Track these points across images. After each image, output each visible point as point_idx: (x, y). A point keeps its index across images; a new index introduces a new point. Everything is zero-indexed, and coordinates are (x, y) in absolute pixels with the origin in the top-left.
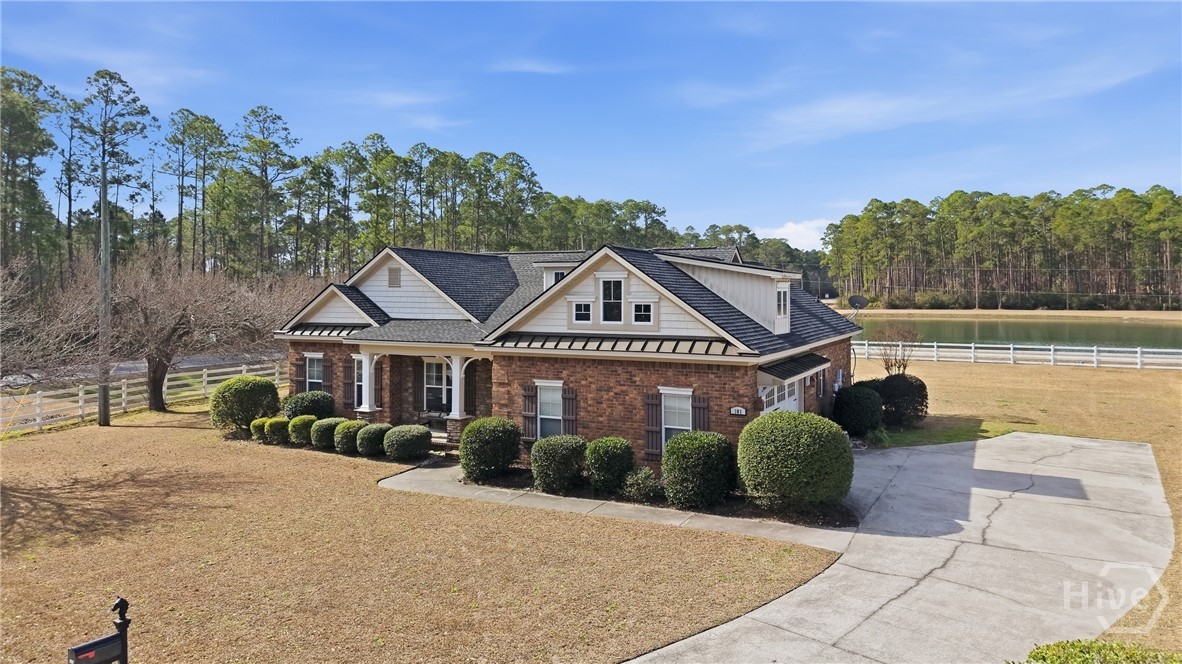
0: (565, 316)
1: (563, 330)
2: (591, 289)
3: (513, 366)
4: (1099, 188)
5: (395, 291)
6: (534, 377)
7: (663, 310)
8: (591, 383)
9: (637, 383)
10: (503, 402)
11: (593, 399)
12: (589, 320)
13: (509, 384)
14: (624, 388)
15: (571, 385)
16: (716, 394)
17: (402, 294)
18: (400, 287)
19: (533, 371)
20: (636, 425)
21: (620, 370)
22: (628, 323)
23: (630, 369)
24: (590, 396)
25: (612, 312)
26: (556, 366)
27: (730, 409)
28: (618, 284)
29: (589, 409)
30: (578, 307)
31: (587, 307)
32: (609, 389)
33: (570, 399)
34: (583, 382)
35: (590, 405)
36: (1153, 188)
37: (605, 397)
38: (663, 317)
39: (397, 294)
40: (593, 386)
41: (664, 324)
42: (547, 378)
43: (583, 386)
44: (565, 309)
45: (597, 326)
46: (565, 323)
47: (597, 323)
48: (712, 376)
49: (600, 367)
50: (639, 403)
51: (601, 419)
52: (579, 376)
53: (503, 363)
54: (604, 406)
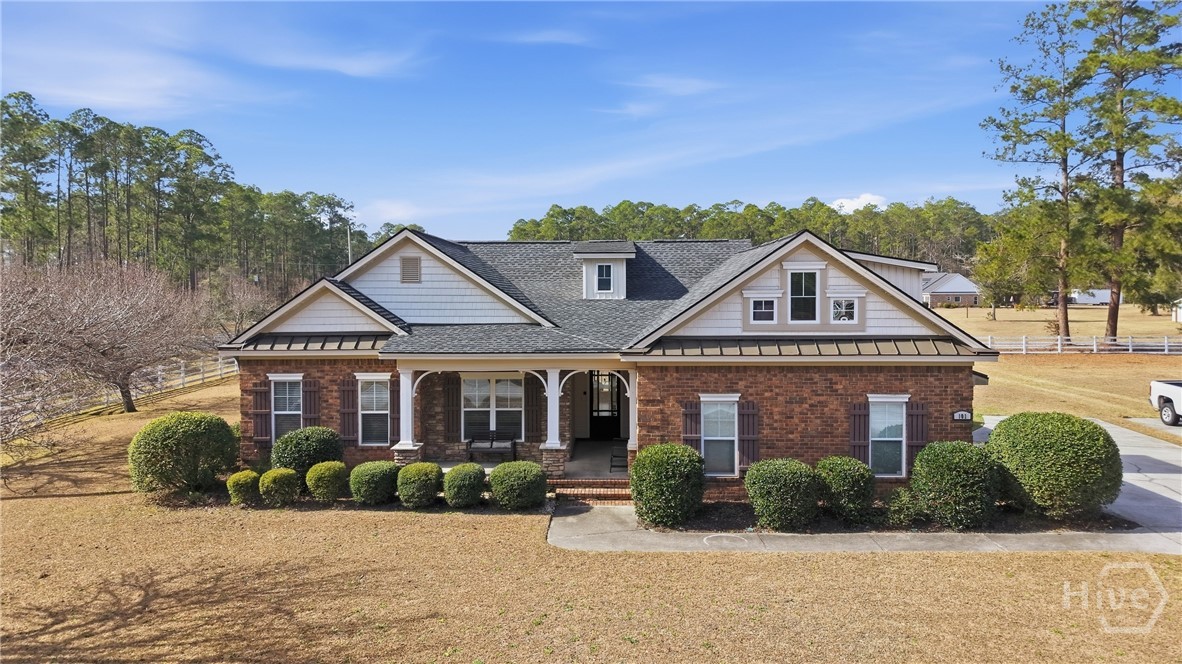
0: (739, 315)
1: (738, 332)
2: (776, 282)
3: (668, 379)
4: (732, 203)
5: (412, 288)
6: (698, 391)
7: (870, 306)
8: (777, 394)
9: (839, 392)
10: (655, 424)
11: (780, 413)
12: (772, 319)
13: (661, 402)
14: (822, 398)
15: (750, 398)
16: (937, 399)
17: (424, 292)
18: (420, 282)
19: (697, 383)
20: (837, 440)
21: (816, 377)
22: (825, 321)
23: (829, 376)
24: (777, 410)
25: (804, 308)
26: (729, 376)
27: (953, 414)
28: (811, 277)
29: (775, 425)
30: (757, 304)
31: (770, 304)
32: (802, 401)
33: (748, 416)
34: (767, 394)
35: (776, 421)
36: (770, 205)
37: (797, 409)
38: (870, 315)
39: (416, 292)
40: (780, 398)
41: (870, 323)
42: (717, 392)
43: (766, 398)
44: (739, 307)
45: (782, 326)
46: (739, 323)
47: (783, 322)
48: (932, 379)
49: (790, 375)
50: (841, 414)
51: (791, 436)
52: (762, 387)
53: (653, 375)
54: (796, 420)
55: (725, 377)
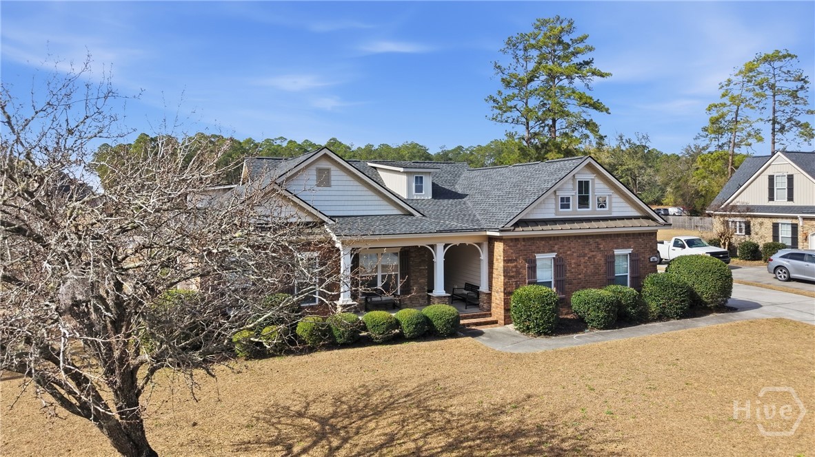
0: (553, 206)
1: (552, 216)
2: (571, 186)
3: (519, 246)
5: (323, 191)
6: (534, 252)
7: (614, 200)
8: (573, 252)
9: (602, 249)
10: (513, 274)
11: (575, 263)
12: (569, 208)
13: (516, 260)
14: (594, 253)
15: (560, 255)
16: (642, 250)
17: (334, 193)
18: (330, 186)
19: (534, 248)
20: (601, 277)
21: (591, 241)
22: (592, 210)
23: (597, 240)
24: (573, 261)
25: (584, 201)
26: (551, 242)
27: (649, 259)
28: (587, 183)
29: (573, 270)
30: (562, 199)
31: (568, 199)
32: (585, 255)
33: (559, 265)
34: (569, 253)
35: (573, 268)
37: (583, 261)
38: (613, 205)
39: (327, 193)
40: (575, 254)
41: (614, 209)
42: (544, 252)
43: (569, 255)
44: (553, 201)
45: (575, 212)
46: (554, 211)
47: (574, 210)
48: (640, 240)
49: (579, 241)
50: (602, 262)
51: (580, 276)
52: (566, 248)
53: (511, 244)
54: (582, 267)
55: (548, 243)
